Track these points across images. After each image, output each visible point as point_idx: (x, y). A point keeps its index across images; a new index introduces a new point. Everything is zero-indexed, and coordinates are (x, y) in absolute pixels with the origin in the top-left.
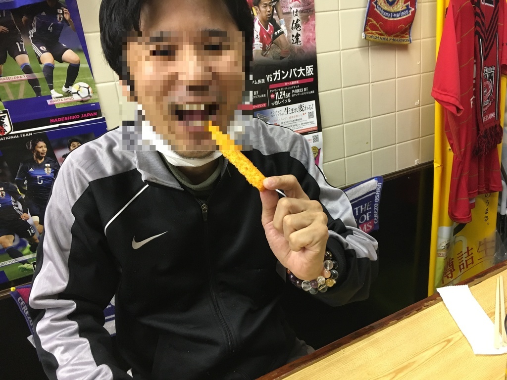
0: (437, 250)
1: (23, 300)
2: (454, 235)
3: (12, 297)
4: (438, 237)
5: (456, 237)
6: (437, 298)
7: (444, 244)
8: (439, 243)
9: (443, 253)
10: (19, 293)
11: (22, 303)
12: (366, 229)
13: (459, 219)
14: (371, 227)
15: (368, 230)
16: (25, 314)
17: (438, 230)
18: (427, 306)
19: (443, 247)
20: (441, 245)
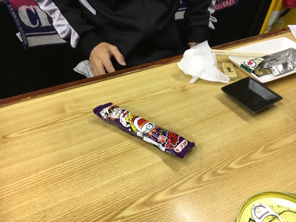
0: (267, 26)
1: (12, 7)
2: (279, 18)
3: (5, 4)
4: (270, 17)
5: (279, 20)
6: (287, 30)
7: (272, 23)
8: (269, 21)
9: (269, 28)
10: (9, 2)
11: (12, 9)
12: (230, 3)
13: (288, 5)
14: (234, 2)
15: (231, 4)
16: (14, 16)
17: (272, 13)
18: (281, 33)
19: (271, 25)
20: (270, 23)
